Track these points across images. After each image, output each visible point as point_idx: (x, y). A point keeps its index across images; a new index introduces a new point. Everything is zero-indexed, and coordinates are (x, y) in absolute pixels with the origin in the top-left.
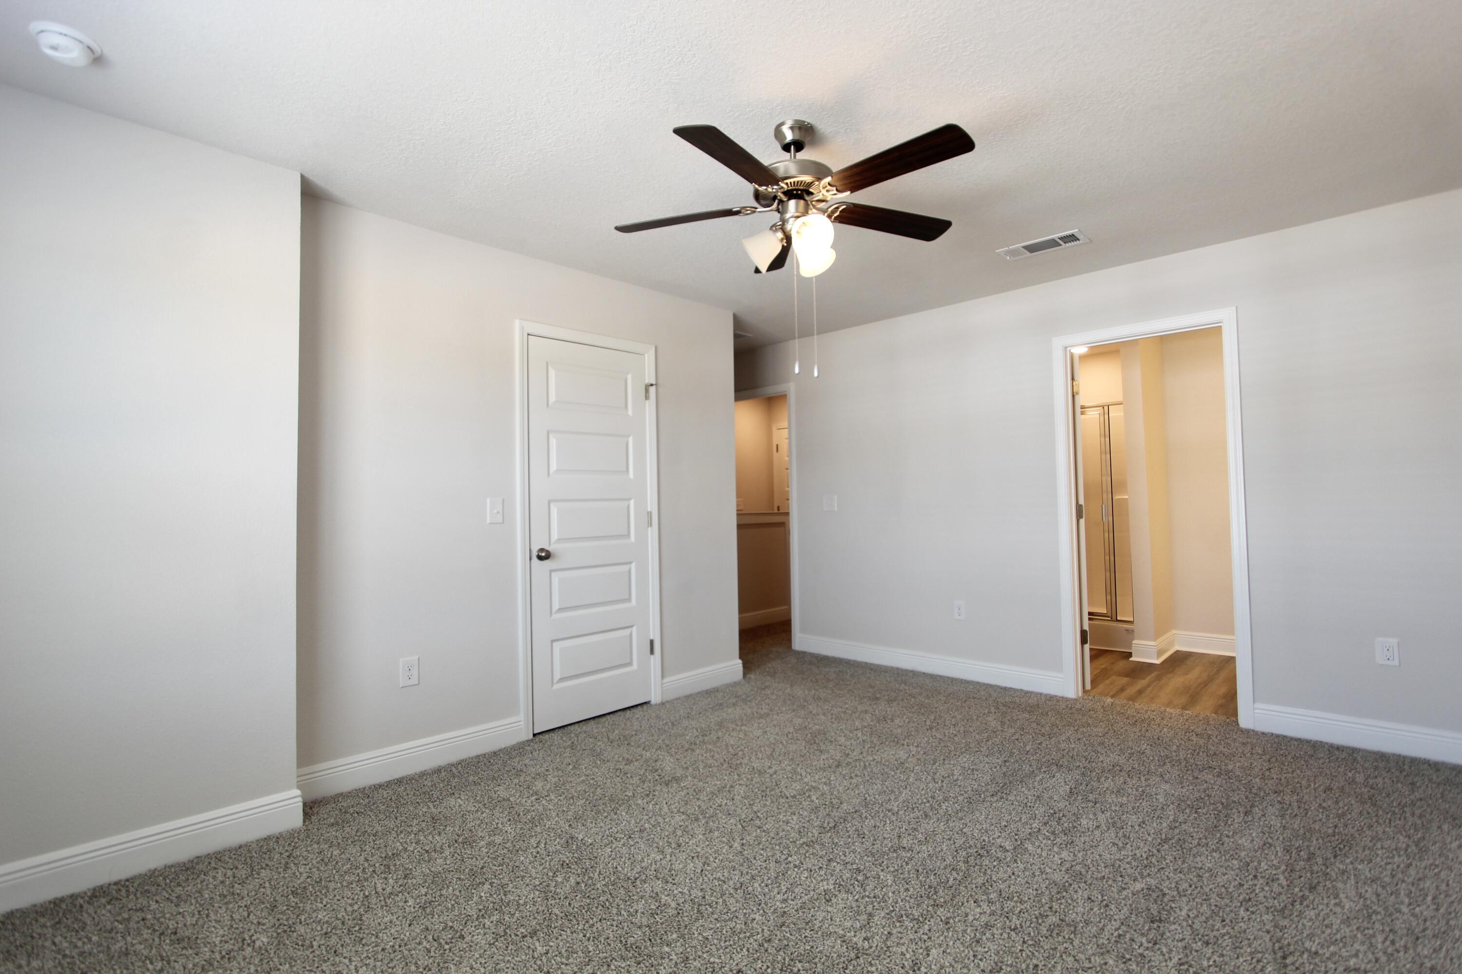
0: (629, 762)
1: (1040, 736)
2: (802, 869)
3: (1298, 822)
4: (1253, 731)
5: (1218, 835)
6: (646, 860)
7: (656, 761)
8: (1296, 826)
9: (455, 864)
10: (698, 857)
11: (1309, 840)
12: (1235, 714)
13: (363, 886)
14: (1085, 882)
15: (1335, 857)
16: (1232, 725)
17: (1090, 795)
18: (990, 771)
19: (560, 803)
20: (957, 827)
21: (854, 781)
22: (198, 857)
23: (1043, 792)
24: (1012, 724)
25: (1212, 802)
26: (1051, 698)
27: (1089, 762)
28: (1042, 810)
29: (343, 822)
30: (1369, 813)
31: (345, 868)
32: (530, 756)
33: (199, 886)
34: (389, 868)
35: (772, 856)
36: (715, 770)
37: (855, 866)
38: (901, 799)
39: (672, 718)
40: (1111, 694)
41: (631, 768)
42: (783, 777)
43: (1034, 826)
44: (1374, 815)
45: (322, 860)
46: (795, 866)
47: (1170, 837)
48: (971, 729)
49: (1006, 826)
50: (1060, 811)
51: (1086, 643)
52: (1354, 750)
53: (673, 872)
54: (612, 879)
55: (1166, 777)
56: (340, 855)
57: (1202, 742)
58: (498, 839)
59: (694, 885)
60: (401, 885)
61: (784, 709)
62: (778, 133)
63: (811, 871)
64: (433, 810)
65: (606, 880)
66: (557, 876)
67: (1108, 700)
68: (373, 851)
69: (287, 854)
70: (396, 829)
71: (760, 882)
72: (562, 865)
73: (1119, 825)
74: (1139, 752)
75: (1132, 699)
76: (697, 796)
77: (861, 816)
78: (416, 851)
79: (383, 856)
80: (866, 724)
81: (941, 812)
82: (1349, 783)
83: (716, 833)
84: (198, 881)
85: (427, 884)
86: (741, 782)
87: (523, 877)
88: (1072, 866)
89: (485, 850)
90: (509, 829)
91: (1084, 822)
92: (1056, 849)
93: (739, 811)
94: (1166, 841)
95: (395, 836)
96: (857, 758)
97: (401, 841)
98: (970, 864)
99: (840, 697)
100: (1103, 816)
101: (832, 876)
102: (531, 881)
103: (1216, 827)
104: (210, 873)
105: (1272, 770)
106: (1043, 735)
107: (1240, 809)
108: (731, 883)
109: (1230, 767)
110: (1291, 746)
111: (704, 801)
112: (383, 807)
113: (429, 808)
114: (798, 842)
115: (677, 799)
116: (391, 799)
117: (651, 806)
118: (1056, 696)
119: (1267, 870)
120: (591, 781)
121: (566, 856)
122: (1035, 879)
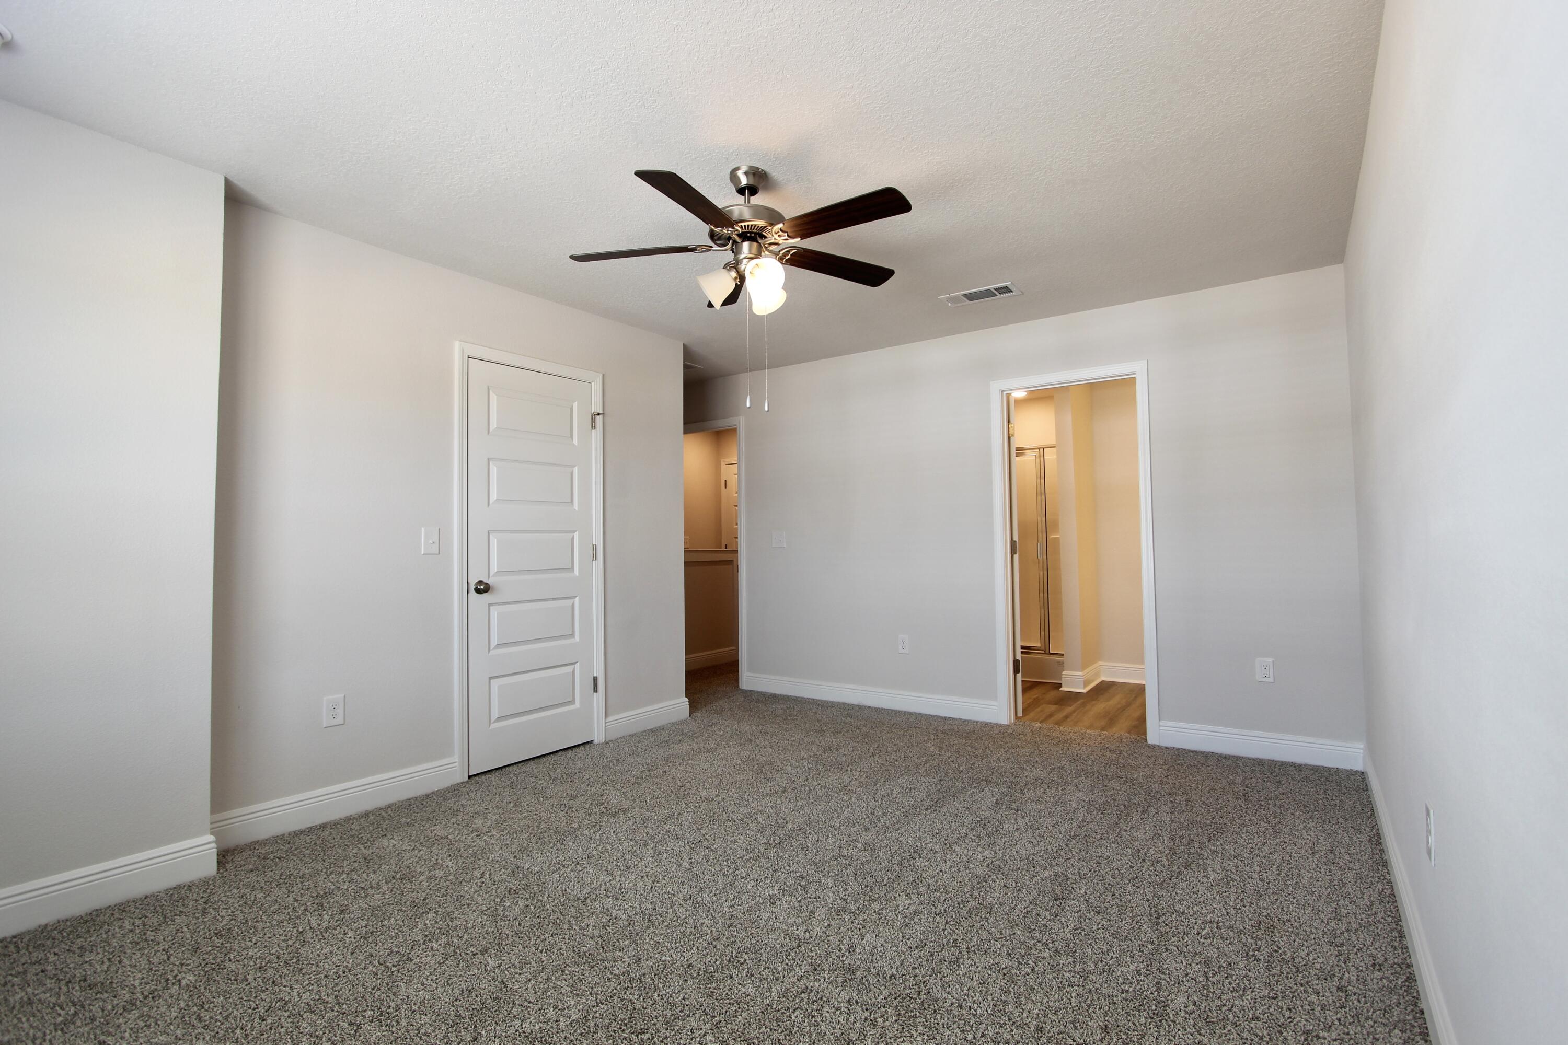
0: (573, 797)
1: (973, 757)
2: (748, 880)
3: (1183, 817)
4: (1158, 746)
5: (1118, 830)
6: (595, 882)
7: (601, 796)
8: (1182, 820)
9: (395, 898)
10: (647, 876)
11: (1191, 830)
12: (1145, 733)
13: (295, 924)
14: (1002, 873)
15: (1209, 841)
16: (1141, 742)
17: (1013, 804)
18: (926, 789)
19: (502, 837)
20: (893, 836)
21: (799, 803)
22: (97, 910)
23: (972, 804)
24: (949, 749)
25: (1116, 804)
26: (986, 725)
27: (1015, 777)
28: (970, 818)
29: (264, 867)
30: (1241, 806)
31: (272, 909)
32: (467, 796)
33: (104, 936)
34: (322, 906)
35: (720, 871)
36: (663, 800)
37: (798, 874)
38: (843, 817)
39: (616, 756)
40: (1040, 720)
41: (577, 802)
42: (731, 804)
43: (962, 832)
44: (1245, 807)
45: (245, 903)
46: (742, 878)
47: (1078, 834)
48: (911, 755)
49: (937, 833)
50: (986, 818)
51: (1019, 672)
52: (1238, 758)
53: (623, 890)
54: (562, 900)
55: (1080, 787)
56: (265, 897)
57: (1113, 756)
58: (439, 873)
59: (644, 900)
60: (337, 920)
61: (731, 743)
62: (733, 177)
63: (757, 880)
64: (364, 851)
65: (556, 902)
66: (505, 901)
67: (1037, 725)
68: (302, 892)
69: (203, 900)
70: (325, 871)
71: (708, 893)
72: (510, 891)
73: (1036, 827)
74: (1059, 767)
75: (1059, 723)
76: (645, 824)
77: (805, 833)
78: (350, 889)
79: (315, 895)
80: (811, 754)
81: (880, 825)
82: (1230, 785)
83: (665, 855)
84: (102, 931)
85: (366, 917)
86: (689, 810)
87: (469, 905)
88: (992, 862)
89: (425, 884)
90: (450, 864)
91: (1006, 826)
92: (979, 849)
93: (687, 835)
94: (1074, 837)
95: (325, 876)
96: (803, 783)
97: (332, 881)
98: (904, 865)
99: (787, 731)
100: (1023, 820)
101: (777, 883)
102: (477, 907)
103: (1117, 824)
104: (115, 923)
105: (1169, 777)
106: (976, 756)
107: (1139, 809)
108: (681, 895)
109: (1135, 776)
110: (1187, 757)
111: (652, 828)
112: (307, 851)
113: (359, 849)
114: (745, 858)
115: (624, 828)
116: (315, 844)
117: (598, 835)
118: (991, 723)
119: (1154, 854)
120: (535, 816)
121: (513, 884)
122: (960, 874)
